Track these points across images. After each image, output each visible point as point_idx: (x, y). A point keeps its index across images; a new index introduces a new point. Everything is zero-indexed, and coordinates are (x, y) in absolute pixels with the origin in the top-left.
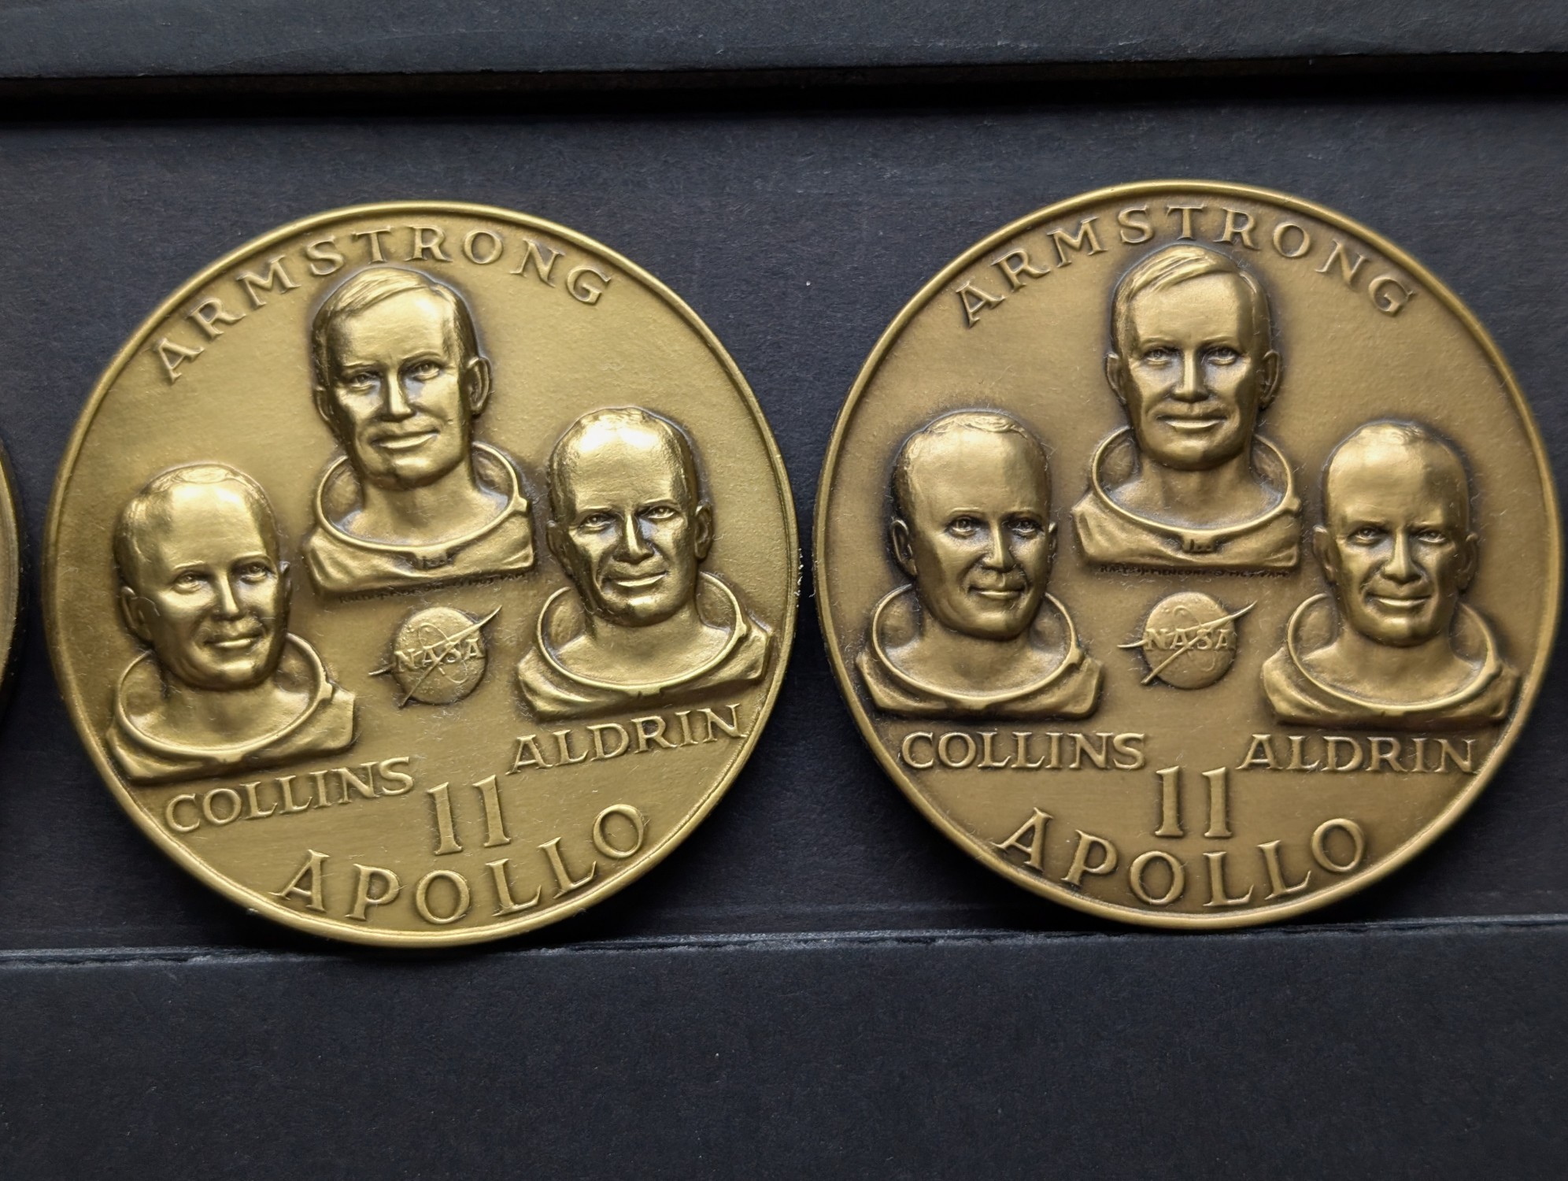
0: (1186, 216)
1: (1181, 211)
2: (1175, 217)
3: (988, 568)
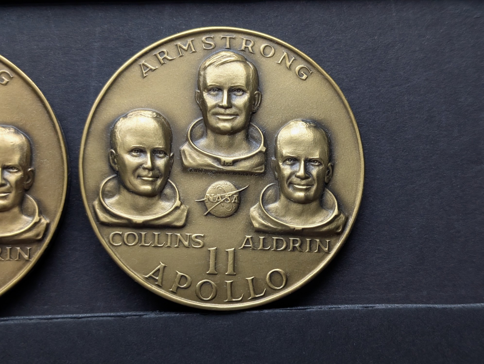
0: (228, 40)
1: (226, 38)
2: (224, 40)
3: (145, 169)
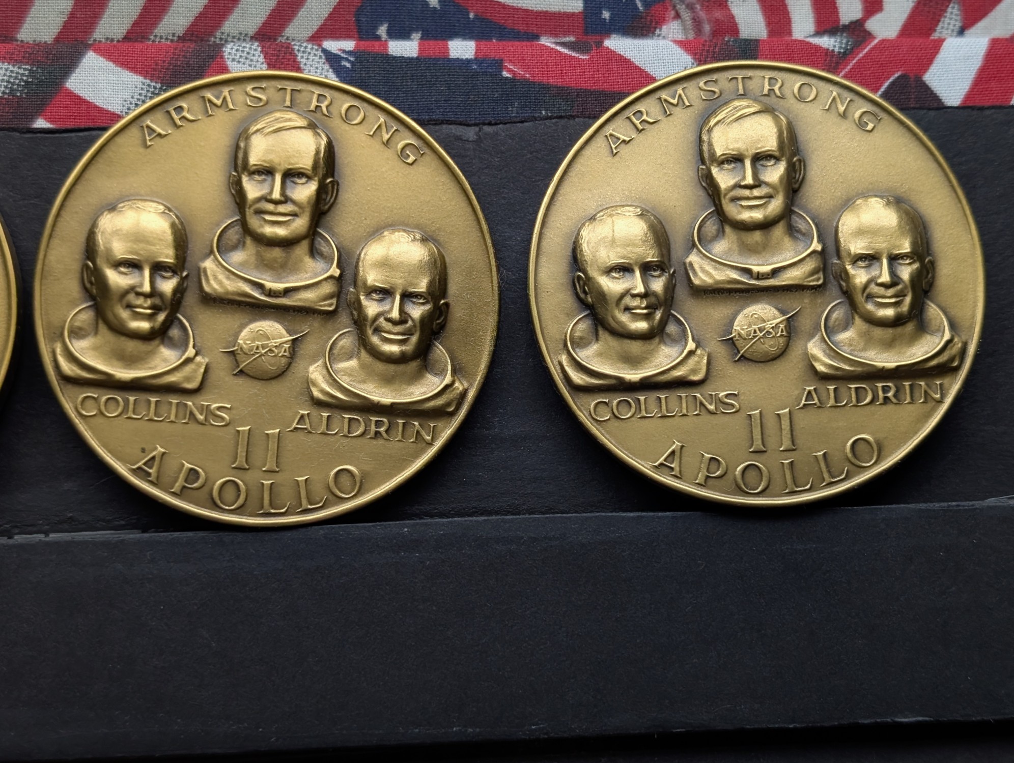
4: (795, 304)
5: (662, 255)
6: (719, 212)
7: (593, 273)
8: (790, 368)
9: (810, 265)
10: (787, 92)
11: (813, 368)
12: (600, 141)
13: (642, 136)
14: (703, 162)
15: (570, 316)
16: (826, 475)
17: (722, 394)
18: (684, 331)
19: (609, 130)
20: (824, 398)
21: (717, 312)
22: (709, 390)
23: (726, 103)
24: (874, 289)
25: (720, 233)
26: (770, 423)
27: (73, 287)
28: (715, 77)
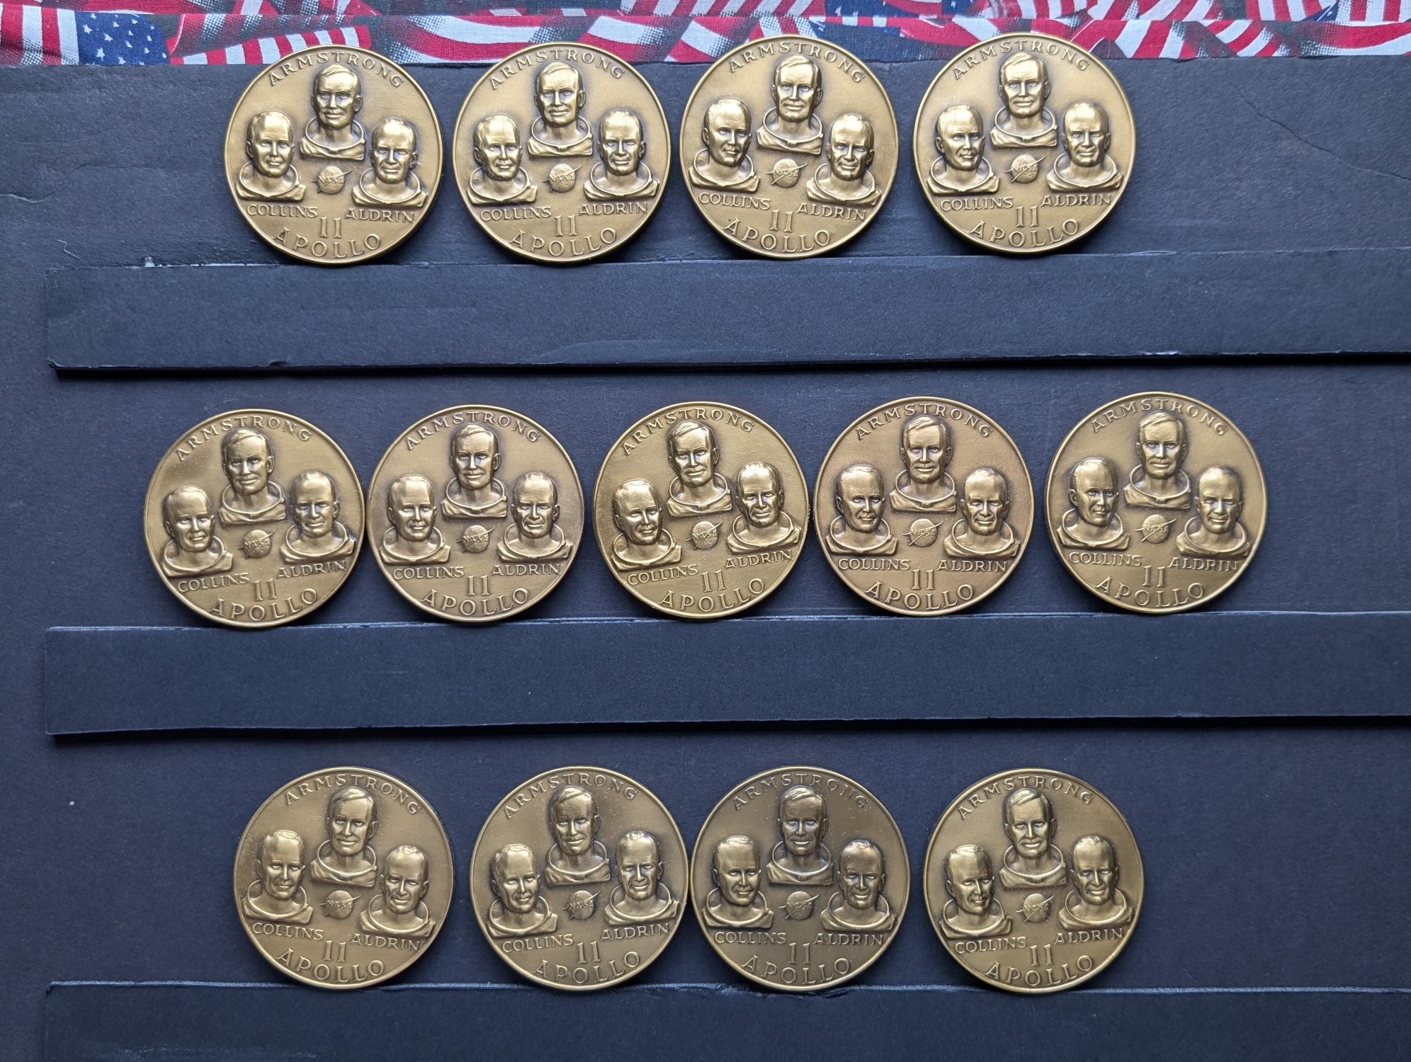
4: (1043, 155)
5: (979, 130)
6: (1008, 109)
7: (945, 137)
8: (1038, 187)
9: (1051, 136)
10: (1044, 49)
11: (1049, 187)
12: (951, 72)
13: (971, 70)
14: (1001, 83)
15: (933, 159)
16: (1052, 238)
17: (1005, 199)
18: (988, 167)
19: (956, 66)
20: (1053, 201)
21: (1004, 158)
22: (999, 196)
23: (1014, 54)
24: (1081, 148)
25: (1008, 119)
26: (1027, 213)
27: (697, 140)
28: (1008, 41)
